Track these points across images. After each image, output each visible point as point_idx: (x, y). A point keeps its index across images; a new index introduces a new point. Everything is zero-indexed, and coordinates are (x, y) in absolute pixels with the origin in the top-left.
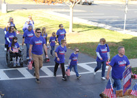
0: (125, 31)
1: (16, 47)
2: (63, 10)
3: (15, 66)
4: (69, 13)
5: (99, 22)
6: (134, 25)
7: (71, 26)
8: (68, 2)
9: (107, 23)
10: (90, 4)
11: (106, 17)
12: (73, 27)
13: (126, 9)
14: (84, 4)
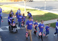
0: (45, 10)
1: (14, 23)
2: (22, 4)
3: (14, 32)
4: (24, 5)
5: (36, 8)
6: (48, 8)
7: (25, 10)
8: (24, 1)
9: (38, 8)
10: (32, 1)
11: (38, 6)
12: (26, 10)
13: (45, 3)
14: (30, 1)
